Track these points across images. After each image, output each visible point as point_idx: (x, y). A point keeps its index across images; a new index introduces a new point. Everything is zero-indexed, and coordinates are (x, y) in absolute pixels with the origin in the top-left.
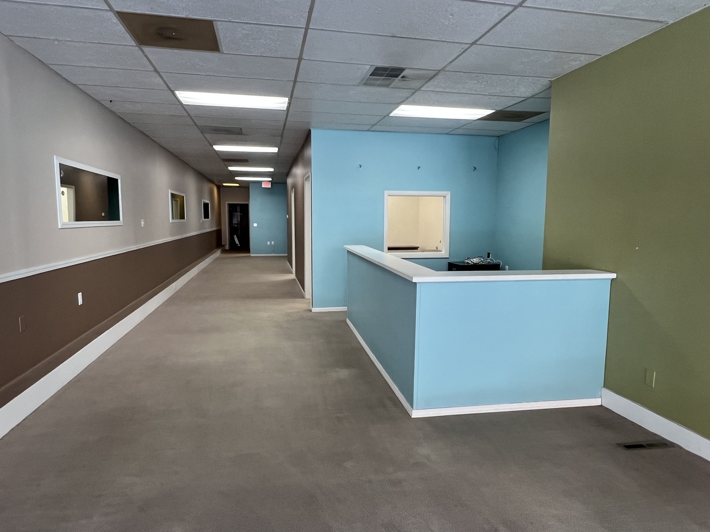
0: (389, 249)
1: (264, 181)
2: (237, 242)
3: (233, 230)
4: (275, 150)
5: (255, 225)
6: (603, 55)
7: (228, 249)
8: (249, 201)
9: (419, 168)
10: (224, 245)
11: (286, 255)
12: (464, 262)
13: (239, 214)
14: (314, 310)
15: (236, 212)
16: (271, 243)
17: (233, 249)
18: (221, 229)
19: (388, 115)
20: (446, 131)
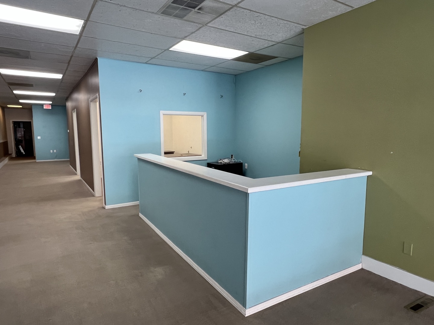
0: (166, 153)
1: (45, 104)
2: (22, 151)
3: (18, 142)
4: (59, 76)
5: (39, 138)
6: (356, 7)
7: (14, 156)
8: (32, 119)
9: (184, 94)
10: (12, 154)
11: (69, 159)
12: (218, 162)
13: (23, 129)
14: (107, 207)
15: (20, 127)
16: (53, 151)
17: (19, 156)
18: (7, 141)
19: (168, 49)
20: (203, 69)
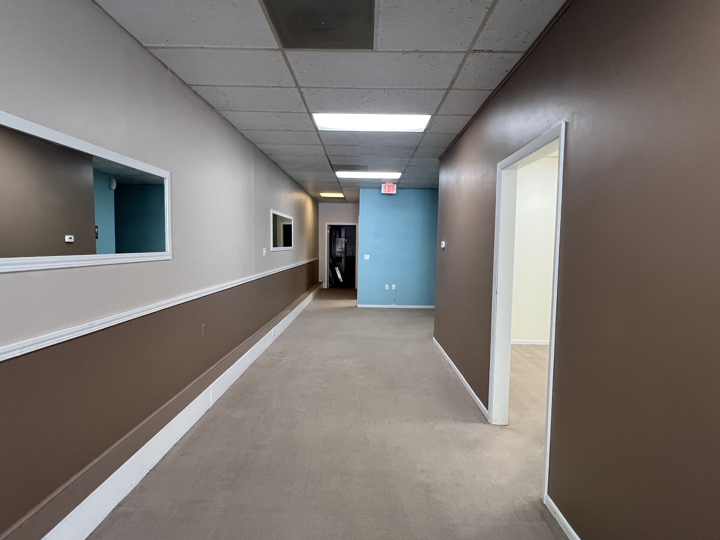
2: (339, 276)
3: (334, 261)
5: (367, 257)
7: (326, 287)
8: (357, 221)
10: (322, 282)
13: (344, 239)
15: (340, 236)
16: (390, 287)
17: (334, 287)
18: (318, 261)
